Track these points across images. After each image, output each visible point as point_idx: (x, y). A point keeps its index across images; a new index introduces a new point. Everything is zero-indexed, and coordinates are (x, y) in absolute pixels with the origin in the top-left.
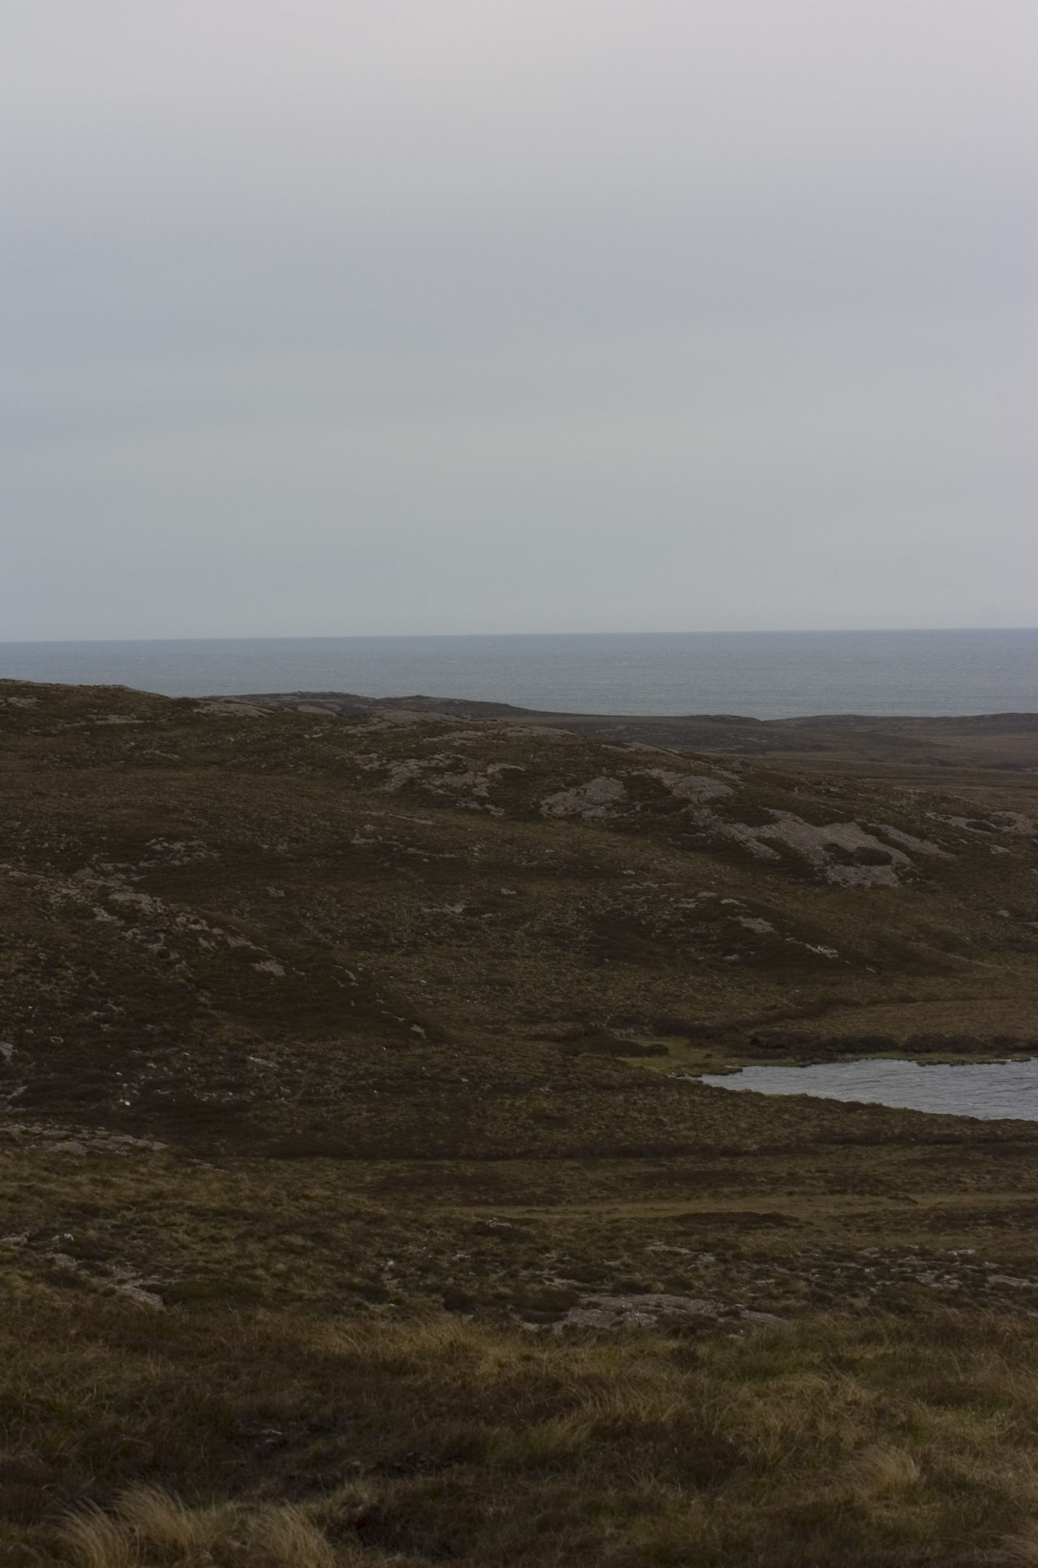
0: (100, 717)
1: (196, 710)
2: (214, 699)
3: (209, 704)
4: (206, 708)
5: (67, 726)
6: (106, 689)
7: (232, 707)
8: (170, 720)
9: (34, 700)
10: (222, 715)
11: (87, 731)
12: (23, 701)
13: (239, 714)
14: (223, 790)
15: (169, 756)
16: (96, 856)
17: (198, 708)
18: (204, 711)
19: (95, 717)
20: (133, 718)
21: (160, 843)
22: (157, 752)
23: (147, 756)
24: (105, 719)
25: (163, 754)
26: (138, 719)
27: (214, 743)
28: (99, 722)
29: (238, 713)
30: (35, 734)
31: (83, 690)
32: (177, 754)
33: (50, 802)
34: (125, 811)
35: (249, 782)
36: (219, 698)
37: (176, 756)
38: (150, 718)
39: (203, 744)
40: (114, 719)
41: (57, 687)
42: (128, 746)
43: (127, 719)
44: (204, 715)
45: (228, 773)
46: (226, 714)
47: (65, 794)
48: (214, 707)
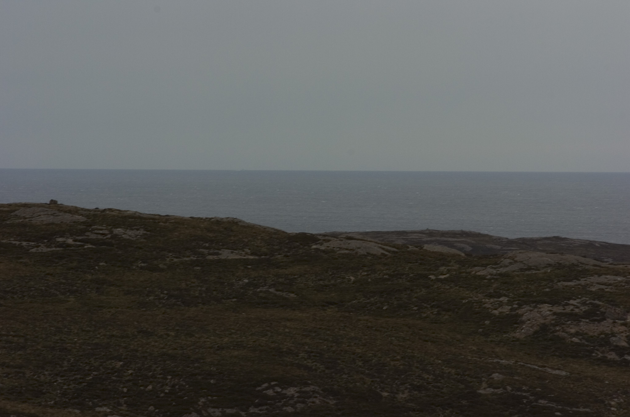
0: (211, 251)
1: (314, 247)
2: (335, 235)
3: (329, 241)
4: (326, 244)
5: (175, 260)
6: (218, 222)
7: (353, 244)
8: (286, 256)
9: (142, 232)
10: (343, 252)
11: (197, 266)
12: (130, 232)
13: (361, 252)
14: (342, 332)
15: (284, 294)
16: (203, 400)
17: (316, 244)
18: (322, 248)
19: (206, 251)
20: (247, 254)
21: (272, 387)
22: (272, 290)
23: (261, 294)
24: (217, 254)
25: (278, 293)
26: (252, 254)
27: (333, 282)
28: (210, 257)
29: (359, 250)
30: (142, 268)
31: (194, 222)
32: (293, 293)
33: (156, 342)
34: (236, 353)
35: (369, 324)
36: (341, 234)
37: (292, 295)
38: (266, 255)
39: (321, 282)
40: (226, 254)
41: (167, 218)
42: (241, 283)
43: (241, 255)
44: (323, 251)
45: (347, 314)
46: (347, 252)
47: (173, 334)
48: (334, 244)
